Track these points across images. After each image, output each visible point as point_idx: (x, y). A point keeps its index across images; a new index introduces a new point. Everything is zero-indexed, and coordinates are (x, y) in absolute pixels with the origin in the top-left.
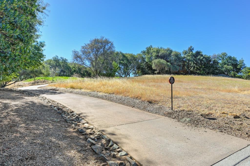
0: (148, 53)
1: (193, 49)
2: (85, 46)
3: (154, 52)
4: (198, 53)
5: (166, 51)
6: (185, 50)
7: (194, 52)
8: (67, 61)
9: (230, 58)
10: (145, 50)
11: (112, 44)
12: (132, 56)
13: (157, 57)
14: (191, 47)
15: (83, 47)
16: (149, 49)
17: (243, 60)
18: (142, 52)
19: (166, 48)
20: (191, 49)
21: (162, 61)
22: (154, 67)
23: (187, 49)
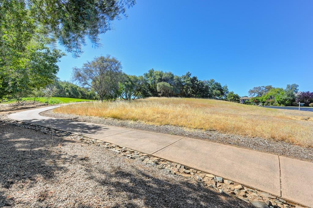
0: (151, 75)
1: (190, 75)
2: (88, 63)
3: (157, 75)
4: (195, 78)
5: (169, 75)
6: (184, 75)
7: (191, 77)
8: (58, 80)
9: (217, 84)
10: (148, 72)
11: (119, 64)
12: (135, 78)
13: (161, 80)
14: (189, 73)
15: (85, 65)
16: (151, 72)
17: (227, 86)
18: (145, 74)
19: (168, 72)
20: (189, 75)
21: (166, 84)
22: (158, 89)
23: (185, 74)
